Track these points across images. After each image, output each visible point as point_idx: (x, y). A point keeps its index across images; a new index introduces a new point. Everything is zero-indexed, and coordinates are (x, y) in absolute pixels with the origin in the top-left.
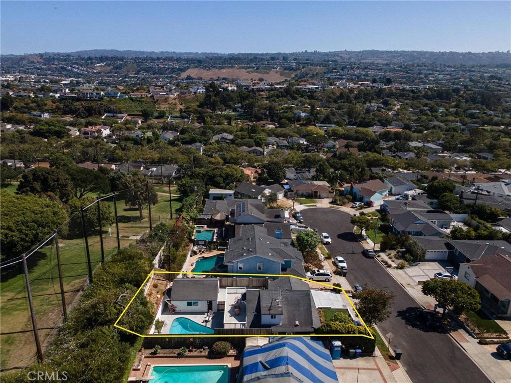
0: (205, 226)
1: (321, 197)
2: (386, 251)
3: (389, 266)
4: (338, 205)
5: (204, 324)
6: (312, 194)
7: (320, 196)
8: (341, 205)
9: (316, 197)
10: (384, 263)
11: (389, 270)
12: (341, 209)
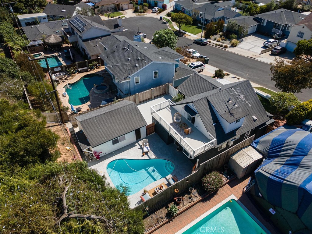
0: (42, 53)
1: (124, 9)
2: (210, 37)
3: (226, 47)
4: (141, 12)
5: (146, 157)
6: (115, 7)
7: (122, 8)
8: (144, 13)
9: (119, 10)
10: (218, 46)
11: (228, 50)
12: (146, 16)
